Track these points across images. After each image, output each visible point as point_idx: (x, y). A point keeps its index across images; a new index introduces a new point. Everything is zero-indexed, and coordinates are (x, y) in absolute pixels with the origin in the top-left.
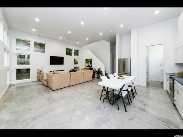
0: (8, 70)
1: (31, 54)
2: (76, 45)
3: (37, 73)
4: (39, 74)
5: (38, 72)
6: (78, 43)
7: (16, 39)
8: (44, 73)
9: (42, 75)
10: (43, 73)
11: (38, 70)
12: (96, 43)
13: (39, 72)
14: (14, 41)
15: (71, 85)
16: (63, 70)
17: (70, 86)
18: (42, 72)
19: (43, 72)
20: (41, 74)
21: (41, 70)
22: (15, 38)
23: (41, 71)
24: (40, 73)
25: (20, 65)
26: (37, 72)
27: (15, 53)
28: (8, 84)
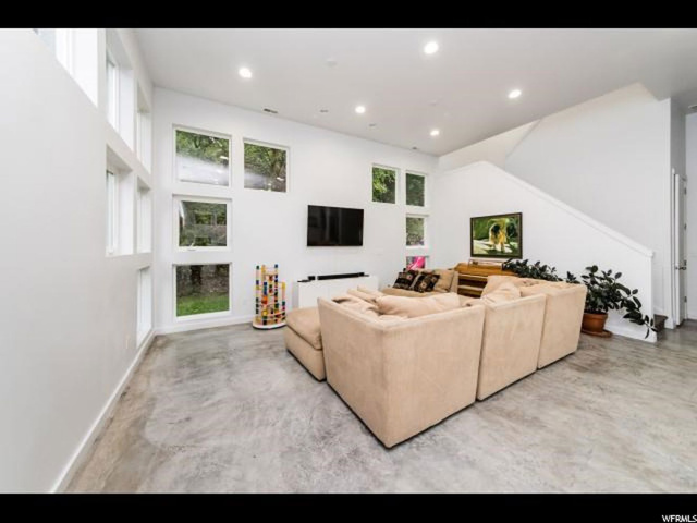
0: (144, 270)
1: (230, 200)
2: (415, 148)
3: (258, 289)
4: (265, 293)
5: (261, 284)
6: (435, 133)
7: (178, 132)
8: (283, 288)
9: (276, 294)
10: (280, 285)
11: (260, 271)
12: (531, 124)
13: (265, 284)
14: (171, 141)
15: (482, 397)
16: (362, 274)
17: (477, 400)
18: (276, 281)
19: (279, 279)
20: (271, 291)
21: (271, 271)
22: (174, 125)
23: (271, 278)
24: (269, 286)
25: (191, 247)
26: (257, 282)
27: (174, 195)
28: (138, 345)
